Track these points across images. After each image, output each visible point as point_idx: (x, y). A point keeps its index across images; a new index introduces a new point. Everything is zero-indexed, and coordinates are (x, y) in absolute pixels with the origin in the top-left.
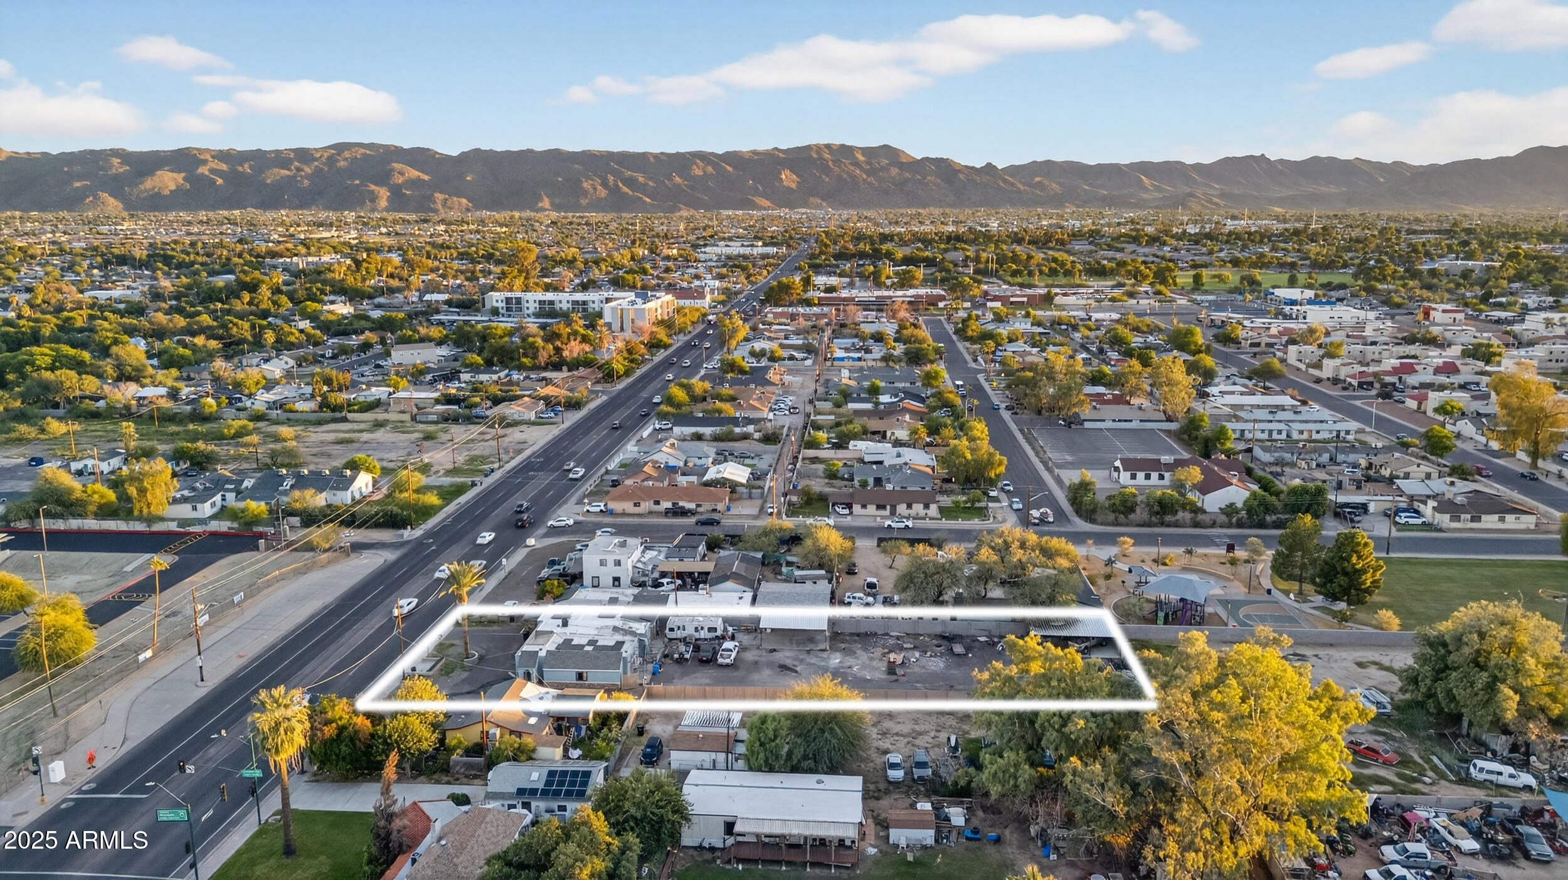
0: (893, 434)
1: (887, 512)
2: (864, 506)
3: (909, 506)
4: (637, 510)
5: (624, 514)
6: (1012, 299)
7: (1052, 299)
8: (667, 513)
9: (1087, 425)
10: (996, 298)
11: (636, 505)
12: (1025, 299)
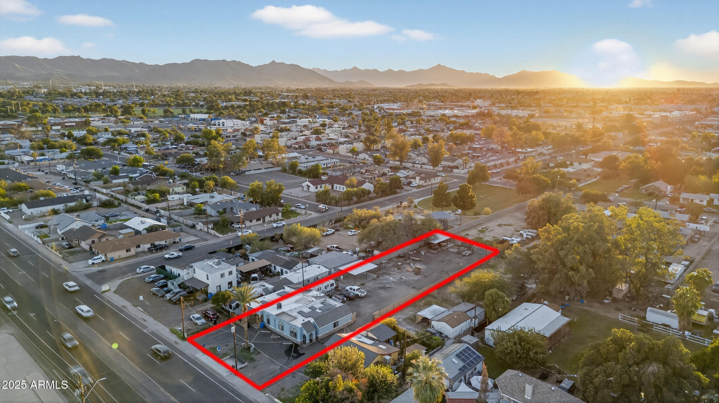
0: (173, 190)
1: (261, 222)
2: (251, 221)
3: (270, 216)
4: (129, 254)
5: (121, 259)
6: (66, 124)
7: (90, 123)
8: (150, 250)
9: (247, 173)
10: (55, 124)
11: (127, 251)
12: (74, 124)
